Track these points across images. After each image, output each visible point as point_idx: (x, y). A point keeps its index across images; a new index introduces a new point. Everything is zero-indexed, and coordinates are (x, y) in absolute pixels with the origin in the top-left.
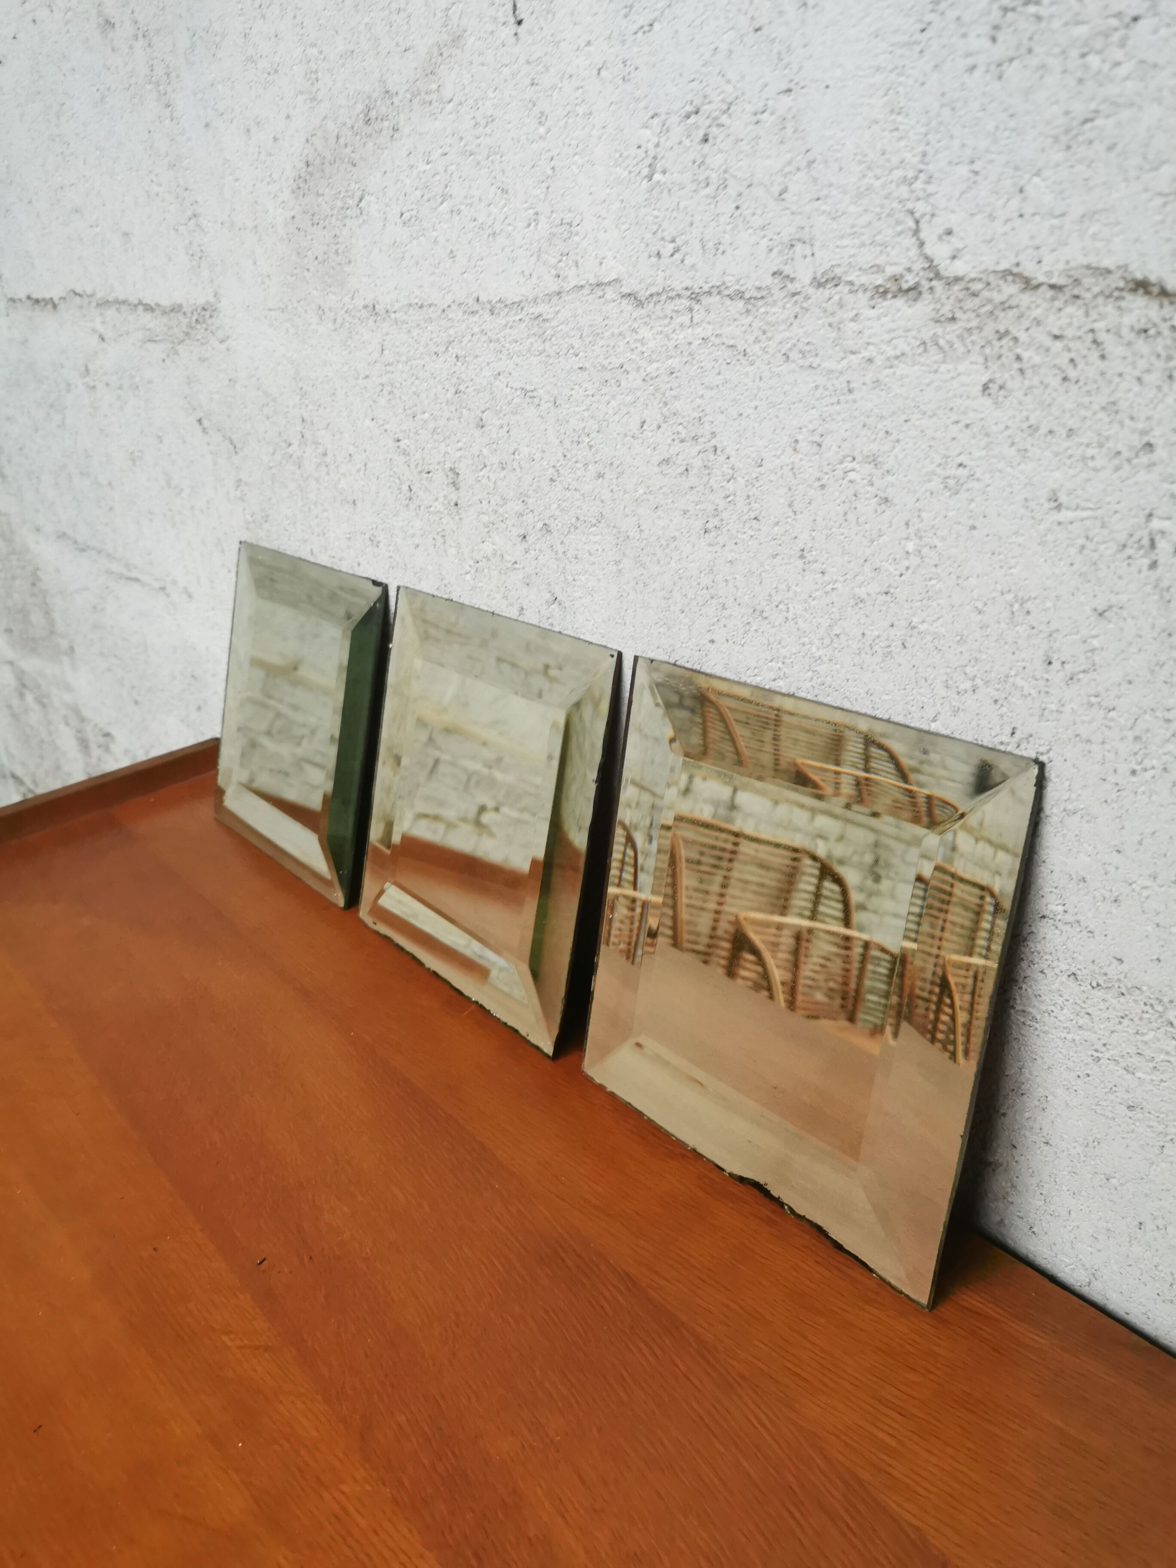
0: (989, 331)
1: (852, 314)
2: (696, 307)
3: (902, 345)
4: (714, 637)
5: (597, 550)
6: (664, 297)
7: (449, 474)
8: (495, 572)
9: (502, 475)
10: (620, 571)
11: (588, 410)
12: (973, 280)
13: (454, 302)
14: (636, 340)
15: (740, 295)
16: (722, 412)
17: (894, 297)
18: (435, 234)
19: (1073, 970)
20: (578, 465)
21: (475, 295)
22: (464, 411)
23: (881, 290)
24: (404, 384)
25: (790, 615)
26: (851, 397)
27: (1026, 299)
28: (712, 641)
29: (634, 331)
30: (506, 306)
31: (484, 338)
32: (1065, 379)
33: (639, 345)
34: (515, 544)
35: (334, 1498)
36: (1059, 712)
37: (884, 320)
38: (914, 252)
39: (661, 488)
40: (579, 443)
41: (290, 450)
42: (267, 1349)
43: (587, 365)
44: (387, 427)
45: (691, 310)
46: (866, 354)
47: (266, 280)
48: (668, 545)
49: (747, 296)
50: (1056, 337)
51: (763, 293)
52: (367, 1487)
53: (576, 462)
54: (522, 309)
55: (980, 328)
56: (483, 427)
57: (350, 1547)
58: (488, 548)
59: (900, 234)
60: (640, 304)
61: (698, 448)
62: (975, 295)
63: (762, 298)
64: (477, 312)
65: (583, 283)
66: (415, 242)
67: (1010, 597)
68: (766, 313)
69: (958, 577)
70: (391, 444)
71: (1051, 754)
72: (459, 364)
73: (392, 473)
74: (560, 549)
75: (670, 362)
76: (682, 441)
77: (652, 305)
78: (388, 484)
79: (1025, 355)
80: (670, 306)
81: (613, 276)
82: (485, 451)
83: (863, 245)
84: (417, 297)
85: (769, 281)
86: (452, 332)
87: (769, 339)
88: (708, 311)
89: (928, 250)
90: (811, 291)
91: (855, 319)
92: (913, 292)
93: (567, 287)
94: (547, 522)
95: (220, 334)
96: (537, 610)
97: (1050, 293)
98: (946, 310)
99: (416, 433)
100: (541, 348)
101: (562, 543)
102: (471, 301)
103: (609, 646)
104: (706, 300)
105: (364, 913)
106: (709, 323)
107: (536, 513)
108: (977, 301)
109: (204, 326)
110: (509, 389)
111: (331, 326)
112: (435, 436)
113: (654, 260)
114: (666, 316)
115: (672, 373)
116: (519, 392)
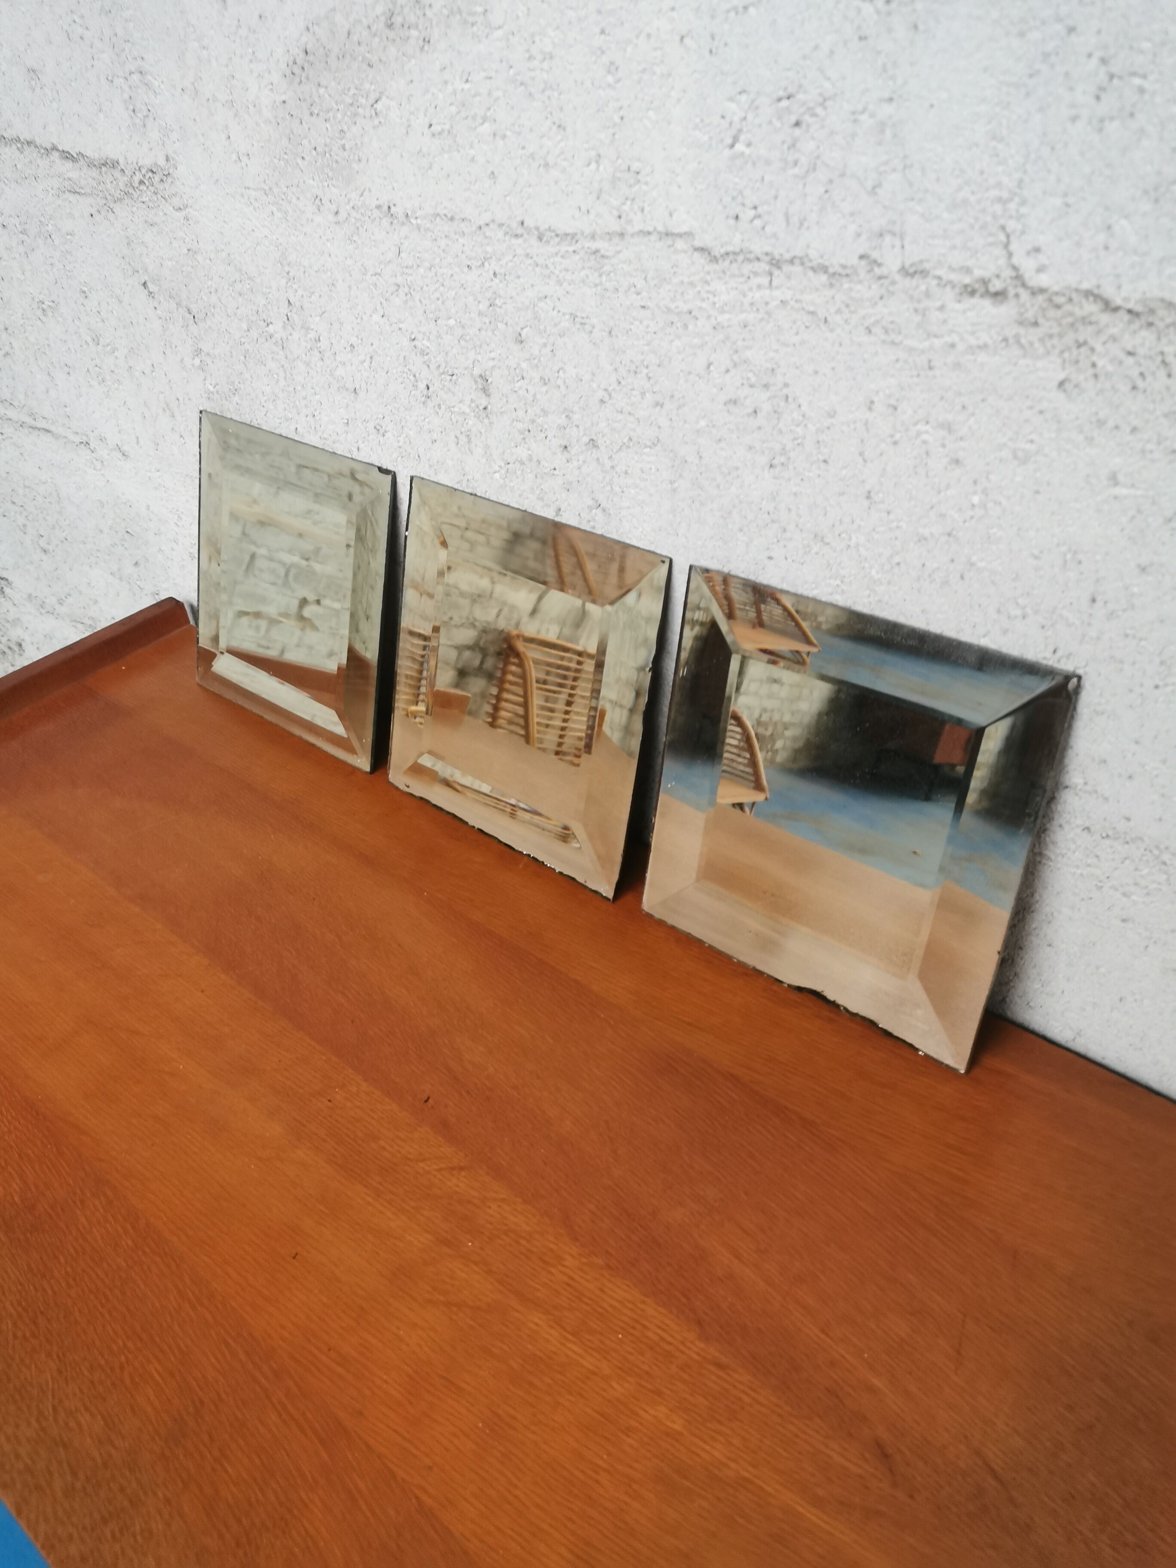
0: (1070, 338)
1: (938, 304)
2: (776, 272)
3: (984, 338)
4: (773, 554)
5: (651, 469)
6: (741, 258)
7: (479, 380)
8: (530, 475)
9: (544, 389)
10: (675, 490)
11: (648, 344)
12: (1057, 294)
13: (493, 221)
14: (708, 292)
15: (824, 269)
16: (797, 368)
17: (982, 296)
18: (472, 152)
19: (1087, 824)
20: (634, 393)
21: (519, 219)
22: (500, 325)
23: (969, 289)
24: (425, 288)
25: (852, 543)
26: (930, 373)
27: (1105, 318)
28: (770, 558)
29: (707, 283)
30: (557, 235)
31: (529, 261)
32: (1134, 388)
33: (711, 296)
34: (555, 453)
35: (561, 1272)
36: (1098, 639)
37: (969, 314)
38: (1002, 262)
39: (725, 424)
40: (636, 373)
41: (271, 328)
42: (461, 1169)
43: (649, 304)
44: (401, 326)
45: (771, 274)
46: (949, 339)
47: (244, 159)
48: (729, 473)
49: (831, 270)
50: (1130, 354)
51: (848, 271)
52: (584, 1260)
53: (633, 389)
54: (577, 242)
55: (1061, 336)
56: (522, 342)
58: (522, 452)
59: (991, 244)
60: (715, 260)
61: (768, 394)
62: (1058, 307)
63: (847, 275)
64: (522, 235)
65: (651, 229)
66: (446, 156)
67: (1064, 549)
68: (851, 289)
69: (1019, 529)
70: (406, 342)
71: (1087, 669)
72: (497, 281)
73: (406, 370)
74: (608, 464)
75: (744, 316)
76: (752, 386)
77: (727, 262)
78: (400, 380)
79: (1100, 363)
80: (747, 268)
81: (684, 228)
82: (524, 365)
83: (954, 247)
84: (445, 208)
85: (854, 260)
86: (489, 249)
87: (852, 312)
88: (789, 277)
89: (1015, 261)
90: (898, 277)
91: (942, 308)
92: (999, 296)
93: (630, 230)
94: (594, 438)
95: (176, 201)
96: (577, 513)
97: (1127, 317)
98: (1030, 315)
99: (439, 336)
100: (597, 281)
101: (610, 457)
102: (514, 225)
103: (658, 551)
104: (787, 268)
105: (395, 777)
106: (789, 288)
107: (581, 428)
108: (1059, 313)
109: (152, 189)
110: (555, 312)
111: (331, 217)
112: (462, 342)
113: (732, 222)
114: (742, 275)
115: (745, 326)
116: (567, 317)
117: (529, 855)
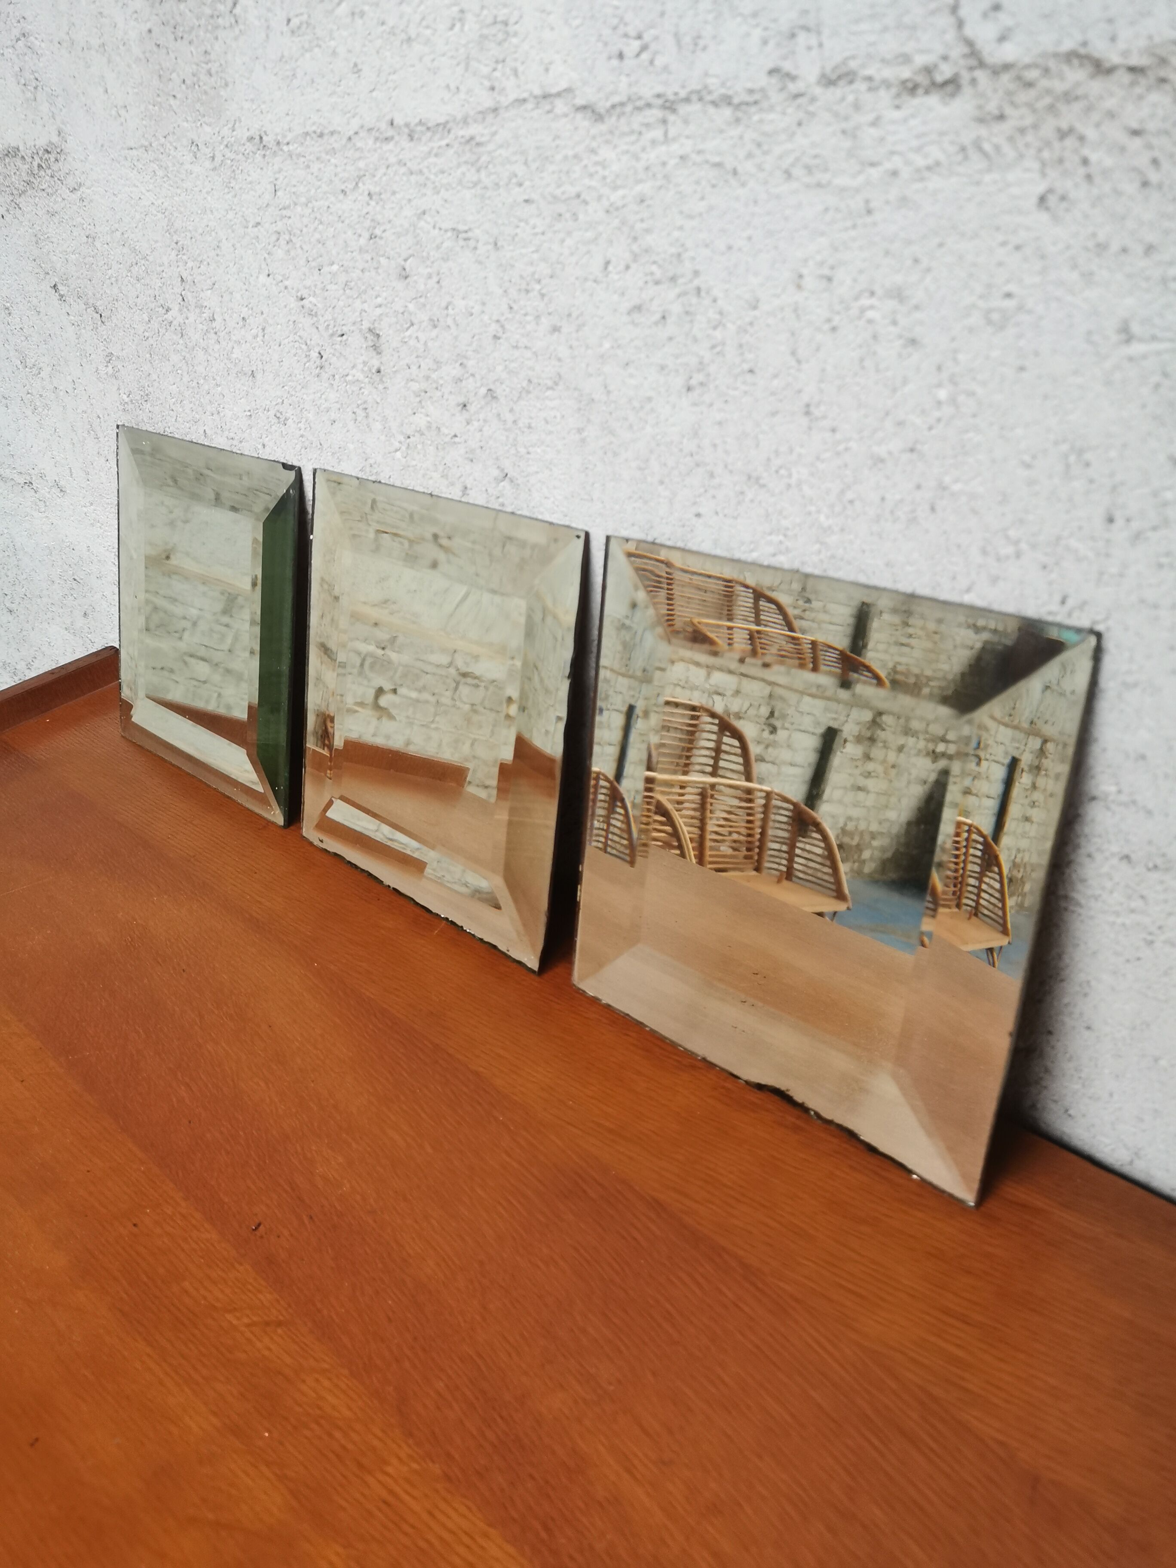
0: (1048, 129)
1: (870, 117)
2: (671, 118)
3: (935, 153)
4: (701, 510)
5: (555, 417)
6: (629, 108)
7: (368, 335)
8: (431, 448)
9: (434, 333)
10: (583, 441)
11: (537, 251)
12: (1028, 67)
13: (362, 127)
14: (597, 163)
15: (727, 100)
16: (707, 246)
17: (927, 92)
18: (333, 43)
19: (1126, 851)
20: (529, 318)
21: (388, 118)
22: (383, 260)
23: (910, 85)
24: (305, 230)
25: (793, 481)
26: (869, 220)
27: (1096, 87)
28: (698, 515)
29: (593, 151)
30: (428, 129)
31: (403, 170)
32: (1145, 184)
33: (599, 168)
34: (453, 415)
35: (380, 1482)
36: (1121, 575)
37: (913, 122)
38: (951, 35)
39: (632, 340)
40: (527, 291)
41: (169, 316)
42: (280, 1324)
43: (534, 196)
44: (286, 283)
45: (664, 122)
46: (888, 166)
47: (123, 112)
48: (642, 407)
49: (736, 101)
50: (1136, 133)
51: (757, 97)
52: (415, 1466)
53: (526, 315)
54: (449, 131)
55: (1035, 127)
56: (406, 278)
57: (406, 1534)
58: (420, 421)
59: (933, 13)
60: (599, 118)
61: (677, 290)
62: (1029, 85)
63: (756, 103)
64: (392, 138)
65: (525, 95)
66: (308, 55)
67: (1064, 447)
68: (761, 121)
69: (1002, 428)
70: (293, 304)
71: (1110, 623)
72: (373, 203)
73: (297, 338)
74: (509, 418)
75: (639, 188)
76: (657, 283)
77: (614, 119)
78: (293, 351)
79: (1094, 157)
80: (638, 120)
81: (563, 85)
82: (411, 307)
83: (885, 29)
84: (314, 124)
85: (763, 80)
86: (361, 164)
87: (765, 153)
88: (686, 122)
89: (968, 31)
90: (818, 91)
91: (875, 123)
92: (951, 87)
93: (504, 101)
94: (492, 387)
95: (71, 181)
96: (484, 489)
97: (1126, 78)
98: (992, 107)
99: (324, 289)
100: (475, 179)
101: (511, 410)
102: (383, 125)
103: (574, 525)
104: (683, 109)
105: (309, 830)
106: (688, 137)
107: (478, 377)
108: (1032, 93)
109: (49, 172)
110: (437, 231)
111: (208, 164)
112: (348, 291)
113: (615, 62)
114: (632, 132)
115: (642, 201)
116: (449, 234)
117: (447, 919)
